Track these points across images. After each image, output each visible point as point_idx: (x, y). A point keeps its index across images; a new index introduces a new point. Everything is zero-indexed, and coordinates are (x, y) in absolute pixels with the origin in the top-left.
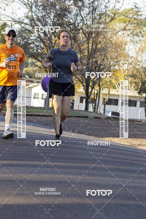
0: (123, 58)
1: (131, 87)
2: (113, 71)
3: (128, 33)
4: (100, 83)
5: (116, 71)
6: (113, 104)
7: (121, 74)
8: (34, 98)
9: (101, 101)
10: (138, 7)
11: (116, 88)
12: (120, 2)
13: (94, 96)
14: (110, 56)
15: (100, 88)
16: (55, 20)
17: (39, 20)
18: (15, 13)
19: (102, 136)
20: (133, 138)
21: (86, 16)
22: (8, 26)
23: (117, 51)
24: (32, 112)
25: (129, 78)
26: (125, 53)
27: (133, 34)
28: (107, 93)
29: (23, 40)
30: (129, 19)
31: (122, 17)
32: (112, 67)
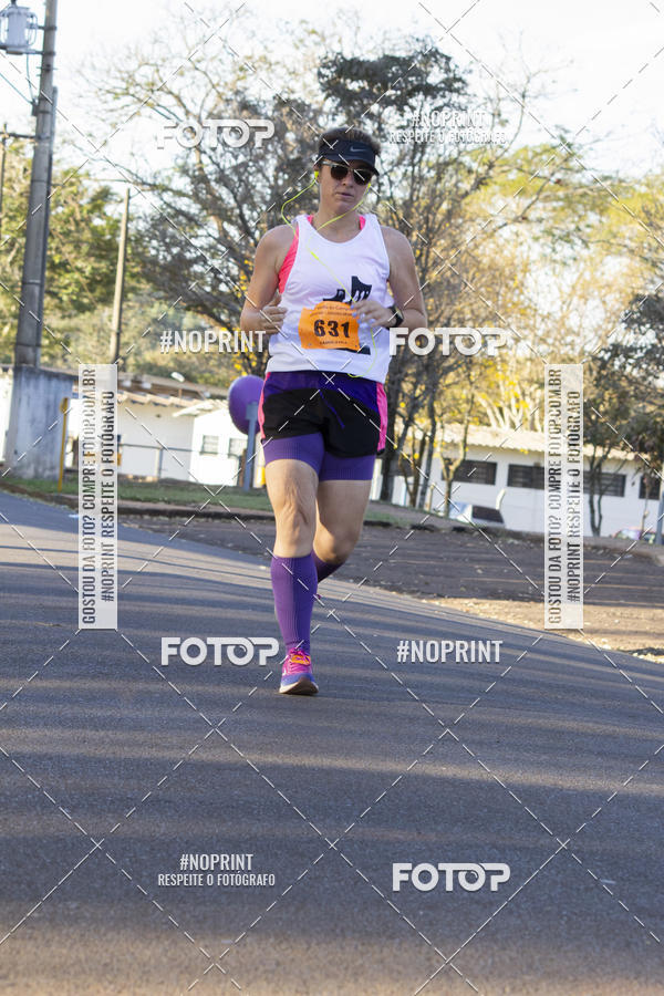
0: (514, 320)
3: (534, 231)
4: (435, 405)
5: (491, 363)
6: (478, 480)
7: (508, 373)
8: (203, 452)
9: (438, 466)
10: (569, 140)
11: (489, 425)
12: (507, 121)
13: (414, 451)
14: (472, 312)
15: (434, 424)
16: (280, 182)
17: (223, 179)
18: (140, 153)
19: (440, 593)
21: (391, 171)
22: (115, 197)
23: (497, 293)
24: (194, 502)
26: (523, 302)
27: (554, 236)
28: (458, 439)
29: (168, 247)
30: (540, 183)
31: (513, 175)
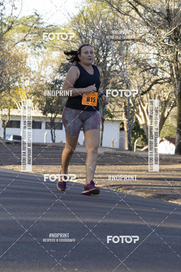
0: (23, 73)
1: (34, 106)
2: (13, 89)
3: (28, 44)
5: (16, 88)
6: (14, 127)
7: (22, 91)
10: (38, 14)
11: (17, 108)
12: (17, 8)
14: (9, 71)
19: (2, 164)
20: (37, 165)
23: (17, 65)
25: (32, 96)
26: (26, 68)
27: (35, 45)
28: (7, 113)
30: (29, 28)
31: (20, 26)
32: (11, 84)
